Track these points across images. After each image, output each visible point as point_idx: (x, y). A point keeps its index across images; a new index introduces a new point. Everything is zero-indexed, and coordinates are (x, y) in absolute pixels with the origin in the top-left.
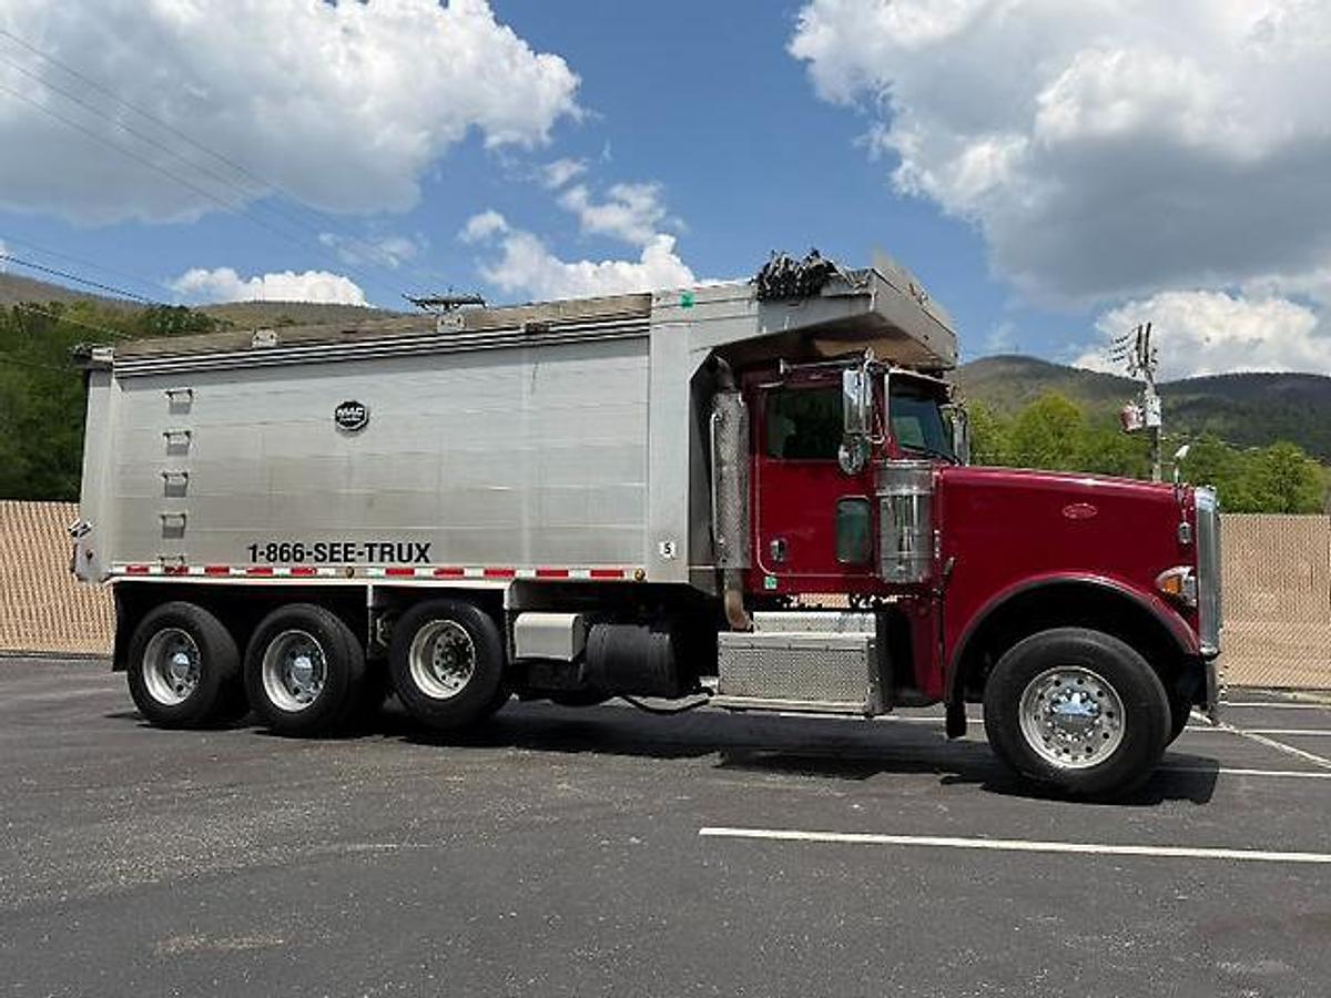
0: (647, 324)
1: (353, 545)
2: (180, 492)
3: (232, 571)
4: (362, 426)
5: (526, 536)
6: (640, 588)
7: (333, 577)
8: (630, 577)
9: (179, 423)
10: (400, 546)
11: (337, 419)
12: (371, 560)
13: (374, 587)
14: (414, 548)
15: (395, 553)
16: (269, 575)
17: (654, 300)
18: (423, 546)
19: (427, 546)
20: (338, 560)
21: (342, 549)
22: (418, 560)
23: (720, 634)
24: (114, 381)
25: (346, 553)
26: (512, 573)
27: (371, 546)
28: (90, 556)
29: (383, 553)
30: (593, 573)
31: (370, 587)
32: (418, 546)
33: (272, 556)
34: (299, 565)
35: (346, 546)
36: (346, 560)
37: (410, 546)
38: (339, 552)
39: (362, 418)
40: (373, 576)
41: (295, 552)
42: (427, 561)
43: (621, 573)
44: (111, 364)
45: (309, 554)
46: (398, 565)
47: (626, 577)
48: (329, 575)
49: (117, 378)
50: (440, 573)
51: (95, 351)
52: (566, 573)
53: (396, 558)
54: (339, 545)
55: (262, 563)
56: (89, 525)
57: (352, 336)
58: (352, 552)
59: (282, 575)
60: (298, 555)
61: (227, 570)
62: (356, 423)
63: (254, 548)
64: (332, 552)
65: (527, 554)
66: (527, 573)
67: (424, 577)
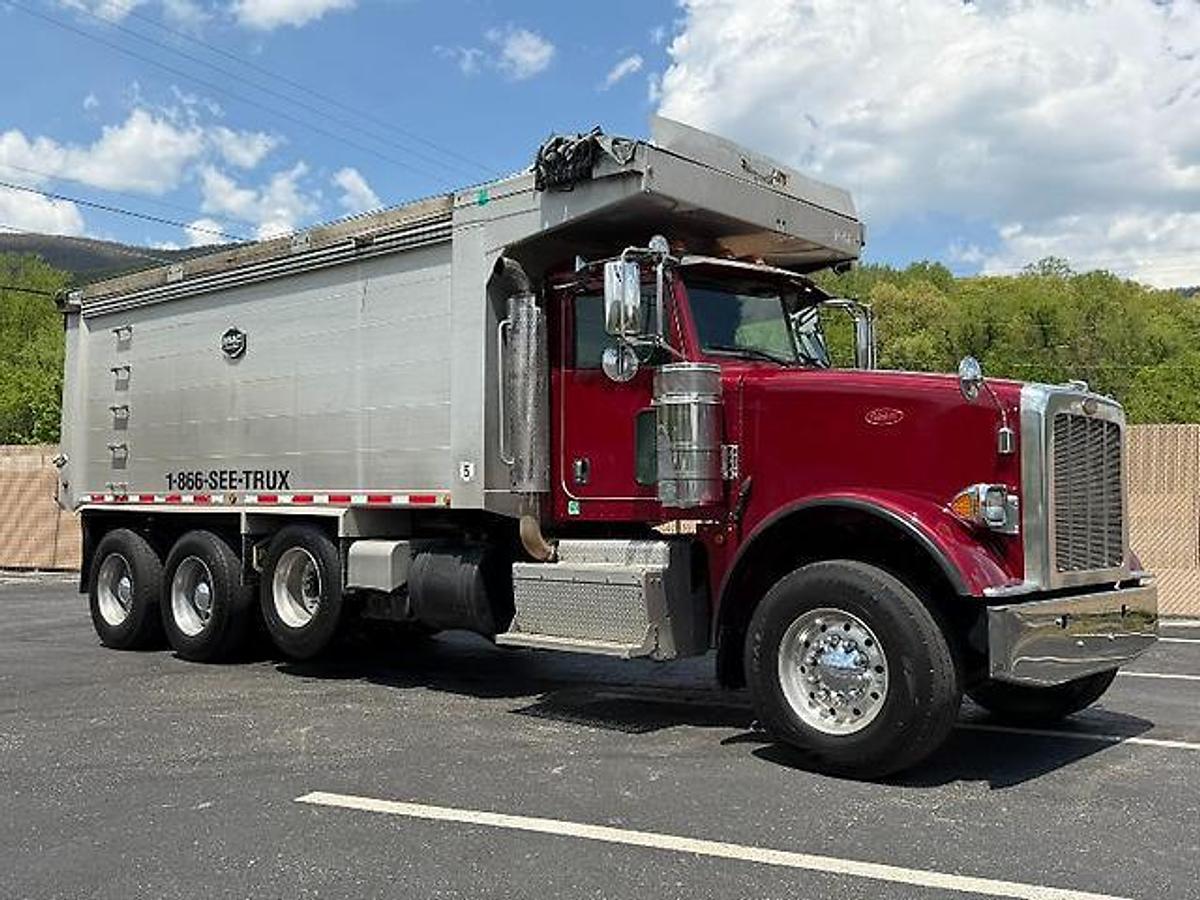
0: (450, 227)
1: (235, 472)
2: (121, 424)
3: (157, 499)
4: (240, 353)
5: (359, 462)
6: (447, 515)
7: (221, 505)
8: (440, 503)
9: (122, 360)
10: (268, 473)
11: (224, 347)
12: (247, 487)
13: (247, 514)
14: (278, 475)
15: (265, 480)
16: (179, 503)
17: (456, 200)
18: (284, 472)
19: (287, 472)
20: (225, 488)
21: (228, 476)
22: (280, 488)
23: (515, 565)
24: (82, 324)
25: (232, 480)
26: (349, 499)
27: (247, 473)
28: (66, 486)
29: (256, 480)
30: (412, 499)
31: (243, 514)
32: (280, 472)
33: (182, 484)
34: (199, 492)
35: (231, 473)
36: (231, 487)
37: (275, 473)
38: (226, 480)
39: (240, 345)
40: (248, 504)
41: (196, 480)
42: (287, 488)
43: (433, 499)
44: (79, 306)
45: (206, 481)
46: (266, 492)
47: (437, 504)
48: (219, 504)
49: (84, 319)
50: (296, 499)
51: (70, 295)
52: (388, 499)
53: (265, 486)
54: (225, 472)
55: (176, 491)
56: (66, 458)
57: (233, 264)
58: (235, 480)
59: (187, 505)
60: (199, 484)
61: (152, 498)
62: (237, 349)
63: (170, 477)
64: (222, 480)
65: (360, 479)
66: (360, 500)
67: (285, 505)
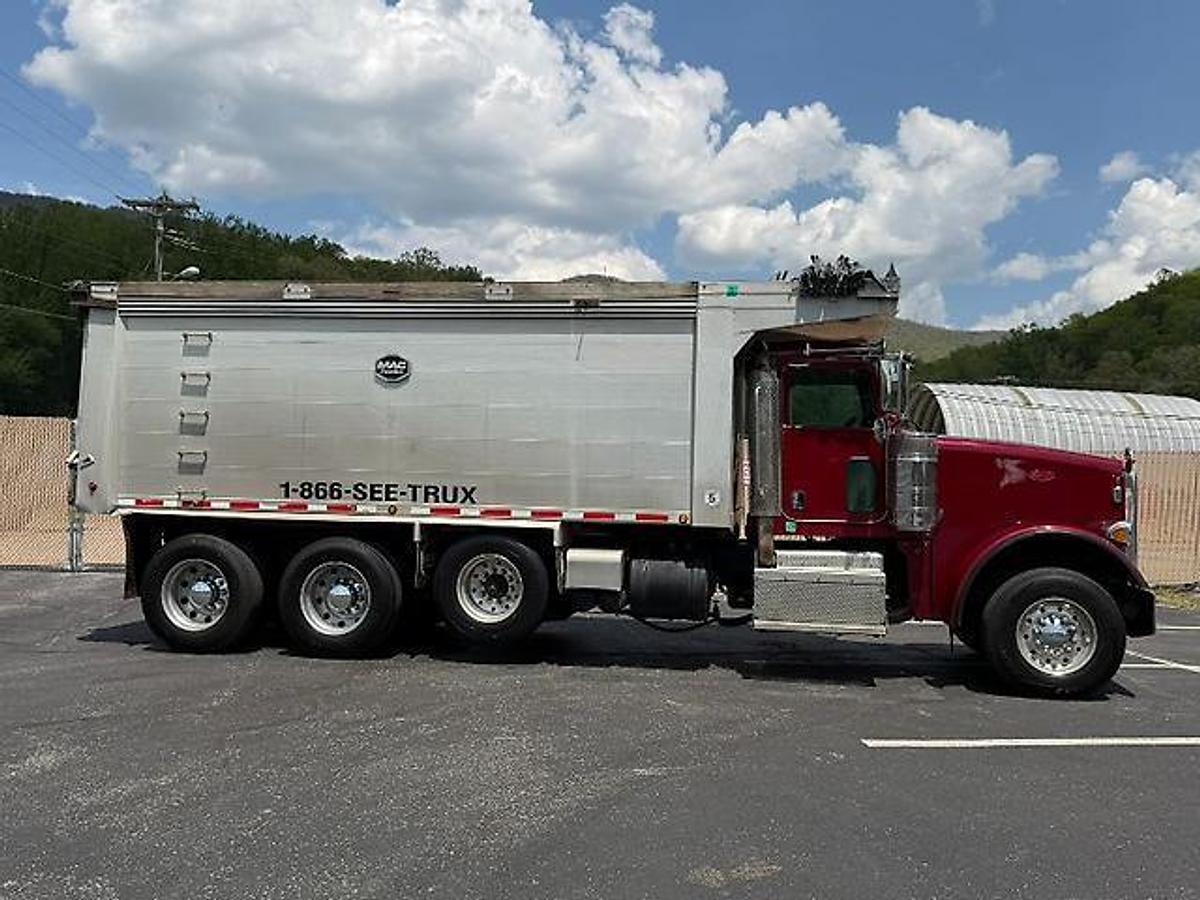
0: (694, 307)
1: (396, 486)
2: (199, 430)
3: (262, 507)
4: (404, 379)
5: (573, 484)
6: (684, 531)
7: (373, 514)
8: (674, 520)
9: (196, 365)
10: (445, 489)
11: (378, 371)
12: (414, 499)
13: (422, 526)
14: (460, 490)
15: (440, 494)
16: (303, 511)
17: (701, 288)
18: (469, 490)
19: (473, 489)
20: (380, 499)
21: (383, 489)
22: (463, 502)
23: (756, 570)
24: (118, 319)
25: (388, 492)
26: (560, 515)
27: (415, 487)
28: (93, 488)
29: (427, 494)
30: (639, 517)
31: (417, 524)
32: (464, 489)
33: (306, 494)
34: (336, 501)
35: (388, 486)
36: (388, 499)
37: (456, 488)
38: (379, 492)
39: (405, 371)
40: (419, 515)
41: (332, 491)
42: (473, 502)
43: (666, 518)
44: (115, 302)
45: (348, 492)
46: (442, 505)
47: (670, 521)
48: (371, 513)
49: (121, 317)
50: (486, 513)
51: (93, 288)
52: (613, 516)
53: (440, 499)
54: (380, 485)
55: (295, 499)
56: (92, 459)
57: (392, 296)
58: (394, 492)
59: (318, 511)
60: (336, 494)
61: (256, 505)
62: (399, 375)
63: (287, 486)
64: (373, 492)
65: (574, 497)
66: (575, 514)
67: (470, 516)
